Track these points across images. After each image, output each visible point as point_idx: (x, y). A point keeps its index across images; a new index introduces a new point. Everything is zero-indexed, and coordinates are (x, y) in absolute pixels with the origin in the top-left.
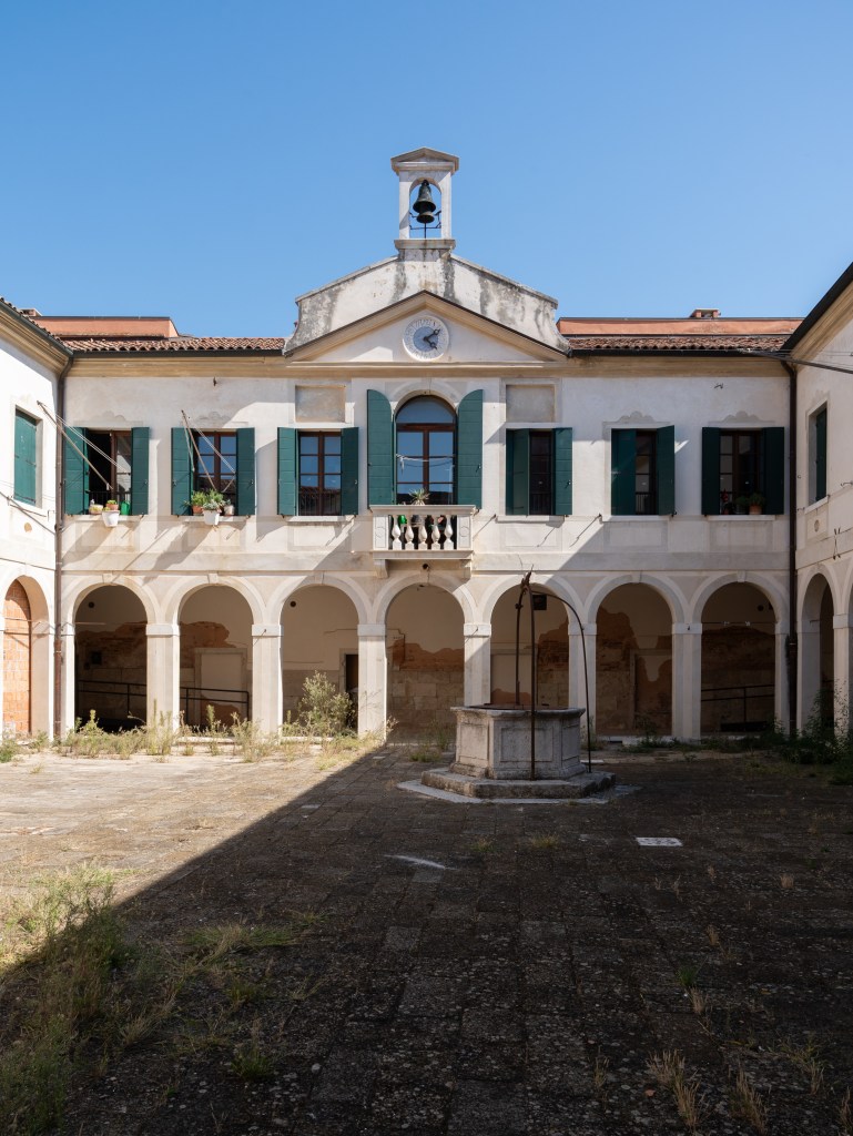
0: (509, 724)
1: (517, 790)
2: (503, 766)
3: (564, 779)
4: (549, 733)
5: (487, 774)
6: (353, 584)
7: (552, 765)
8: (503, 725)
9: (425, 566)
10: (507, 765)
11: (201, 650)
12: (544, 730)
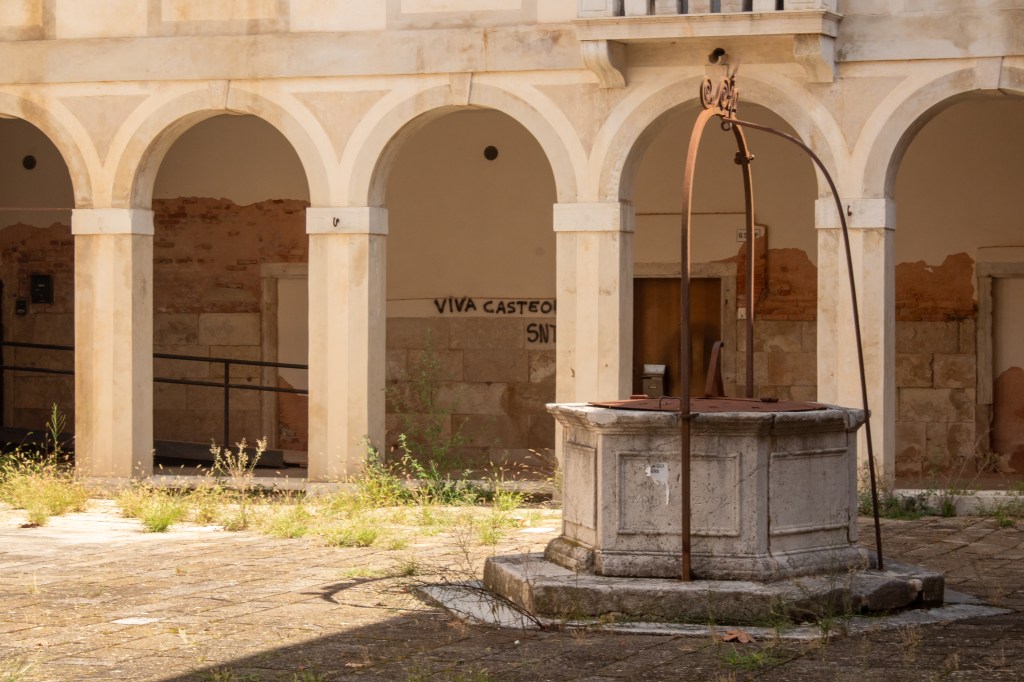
0: (638, 444)
1: (629, 604)
2: (624, 545)
3: (765, 581)
4: (732, 467)
5: (591, 564)
6: (540, 101)
7: (740, 547)
8: (624, 446)
9: (718, 54)
10: (634, 543)
11: (275, 267)
12: (720, 459)
